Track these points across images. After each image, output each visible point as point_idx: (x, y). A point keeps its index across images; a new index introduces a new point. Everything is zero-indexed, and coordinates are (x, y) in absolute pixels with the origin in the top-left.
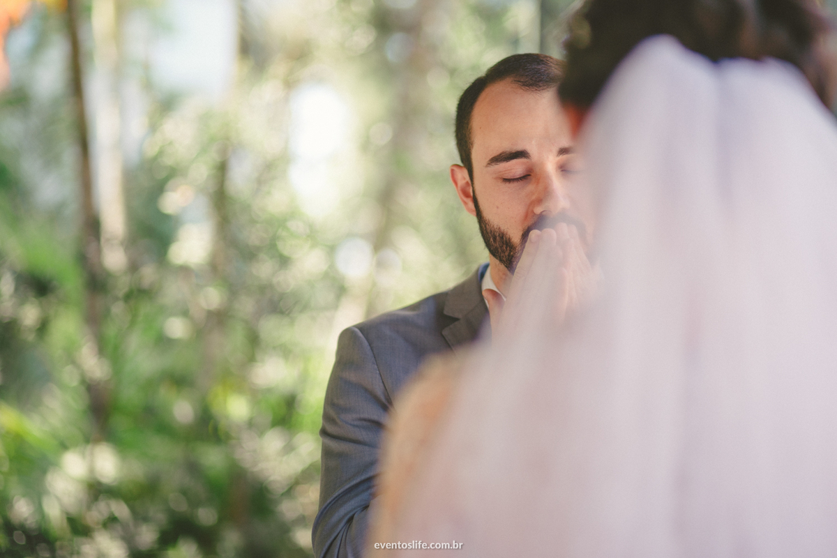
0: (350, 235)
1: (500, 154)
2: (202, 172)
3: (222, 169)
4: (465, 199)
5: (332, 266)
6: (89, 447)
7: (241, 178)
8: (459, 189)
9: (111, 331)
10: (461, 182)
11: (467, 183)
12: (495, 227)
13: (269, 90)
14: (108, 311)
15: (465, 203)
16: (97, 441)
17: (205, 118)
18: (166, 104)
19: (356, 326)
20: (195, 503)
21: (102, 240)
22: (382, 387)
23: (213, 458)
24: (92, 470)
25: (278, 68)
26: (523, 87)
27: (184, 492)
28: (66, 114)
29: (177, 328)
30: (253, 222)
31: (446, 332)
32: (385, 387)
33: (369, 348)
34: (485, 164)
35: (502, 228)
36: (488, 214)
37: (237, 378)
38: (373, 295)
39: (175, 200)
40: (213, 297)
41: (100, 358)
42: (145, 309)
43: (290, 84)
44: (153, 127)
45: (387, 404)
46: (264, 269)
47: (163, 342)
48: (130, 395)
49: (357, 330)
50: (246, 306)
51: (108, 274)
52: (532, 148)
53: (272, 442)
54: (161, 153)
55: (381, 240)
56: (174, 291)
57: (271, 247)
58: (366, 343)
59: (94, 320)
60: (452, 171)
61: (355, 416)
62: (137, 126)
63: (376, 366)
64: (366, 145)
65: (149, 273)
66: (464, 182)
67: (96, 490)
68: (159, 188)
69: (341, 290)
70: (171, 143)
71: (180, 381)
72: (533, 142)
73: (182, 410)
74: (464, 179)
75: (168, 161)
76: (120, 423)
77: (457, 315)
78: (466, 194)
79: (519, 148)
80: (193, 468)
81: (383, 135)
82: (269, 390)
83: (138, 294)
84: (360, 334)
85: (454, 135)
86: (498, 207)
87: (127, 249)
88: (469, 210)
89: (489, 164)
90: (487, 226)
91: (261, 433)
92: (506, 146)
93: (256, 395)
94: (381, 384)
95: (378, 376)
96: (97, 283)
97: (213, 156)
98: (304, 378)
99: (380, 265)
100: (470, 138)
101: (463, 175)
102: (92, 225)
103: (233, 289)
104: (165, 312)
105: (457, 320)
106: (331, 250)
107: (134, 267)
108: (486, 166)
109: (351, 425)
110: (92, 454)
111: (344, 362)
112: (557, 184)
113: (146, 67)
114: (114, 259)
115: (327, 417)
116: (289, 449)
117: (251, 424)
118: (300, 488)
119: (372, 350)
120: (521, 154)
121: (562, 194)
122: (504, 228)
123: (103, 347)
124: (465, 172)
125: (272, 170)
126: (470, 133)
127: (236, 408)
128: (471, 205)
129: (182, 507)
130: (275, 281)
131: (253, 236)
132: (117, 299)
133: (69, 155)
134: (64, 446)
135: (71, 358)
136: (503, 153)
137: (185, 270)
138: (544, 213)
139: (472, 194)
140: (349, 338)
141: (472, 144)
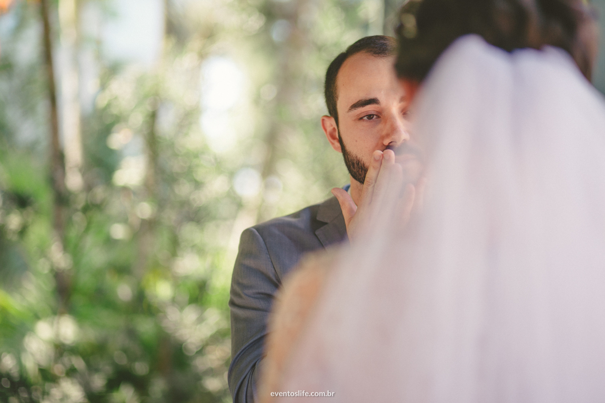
0: (245, 166)
1: (358, 102)
2: (138, 119)
3: (153, 116)
4: (332, 141)
5: (232, 188)
6: (56, 318)
7: (166, 124)
8: (328, 133)
9: (73, 233)
10: (329, 129)
11: (334, 129)
12: (354, 156)
13: (188, 60)
14: (70, 219)
15: (333, 144)
16: (62, 313)
17: (140, 81)
18: (112, 70)
19: (254, 227)
20: (133, 358)
21: (67, 168)
22: (273, 271)
23: (145, 327)
24: (57, 335)
25: (195, 44)
26: (374, 55)
27: (125, 351)
28: (40, 77)
29: (119, 232)
30: (176, 155)
31: (317, 233)
32: (275, 271)
33: (263, 242)
34: (347, 110)
35: (358, 157)
36: (349, 147)
37: (163, 269)
38: (261, 208)
39: (119, 139)
40: (145, 210)
41: (64, 254)
42: (97, 217)
43: (203, 56)
44: (103, 86)
45: (277, 283)
46: (183, 189)
47: (110, 242)
48: (85, 280)
49: (254, 230)
50: (170, 216)
51: (70, 193)
52: (381, 97)
53: (189, 315)
54: (109, 105)
55: (268, 170)
56: (117, 205)
57: (189, 173)
58: (261, 239)
59: (60, 226)
60: (323, 120)
61: (255, 291)
62: (91, 85)
63: (269, 256)
64: (257, 100)
65: (100, 192)
66: (332, 128)
67: (61, 349)
68: (106, 131)
69: (239, 204)
70: (116, 98)
71: (122, 270)
72: (382, 92)
73: (124, 291)
74: (332, 125)
75: (115, 111)
76: (79, 300)
77: (326, 220)
78: (333, 137)
79: (372, 96)
80: (131, 333)
81: (270, 93)
82: (187, 277)
83: (92, 208)
84: (257, 233)
85: (324, 94)
86: (356, 141)
87: (83, 175)
88: (336, 148)
89: (350, 110)
90: (349, 156)
91: (182, 308)
92: (362, 96)
93: (177, 281)
94: (273, 269)
95: (270, 263)
96: (62, 199)
97: (147, 108)
98: (213, 268)
99: (267, 186)
100: (336, 93)
101: (331, 123)
102: (58, 157)
103: (161, 204)
104: (111, 220)
105: (326, 223)
106: (232, 175)
107: (89, 187)
108: (348, 112)
109: (252, 297)
110: (58, 323)
111: (245, 252)
112: (400, 123)
113: (99, 43)
114: (74, 181)
115: (233, 292)
116: (201, 320)
117: (174, 301)
118: (209, 348)
119: (266, 245)
120: (373, 101)
121: (404, 129)
122: (360, 156)
123: (66, 245)
124: (333, 121)
125: (189, 118)
126: (336, 89)
127: (162, 290)
128: (338, 145)
129: (123, 361)
130: (192, 197)
131: (175, 166)
132: (77, 210)
133: (42, 107)
134: (37, 317)
135: (43, 252)
136: (360, 101)
137: (125, 189)
138: (391, 144)
139: (337, 136)
140: (248, 236)
141: (337, 98)
